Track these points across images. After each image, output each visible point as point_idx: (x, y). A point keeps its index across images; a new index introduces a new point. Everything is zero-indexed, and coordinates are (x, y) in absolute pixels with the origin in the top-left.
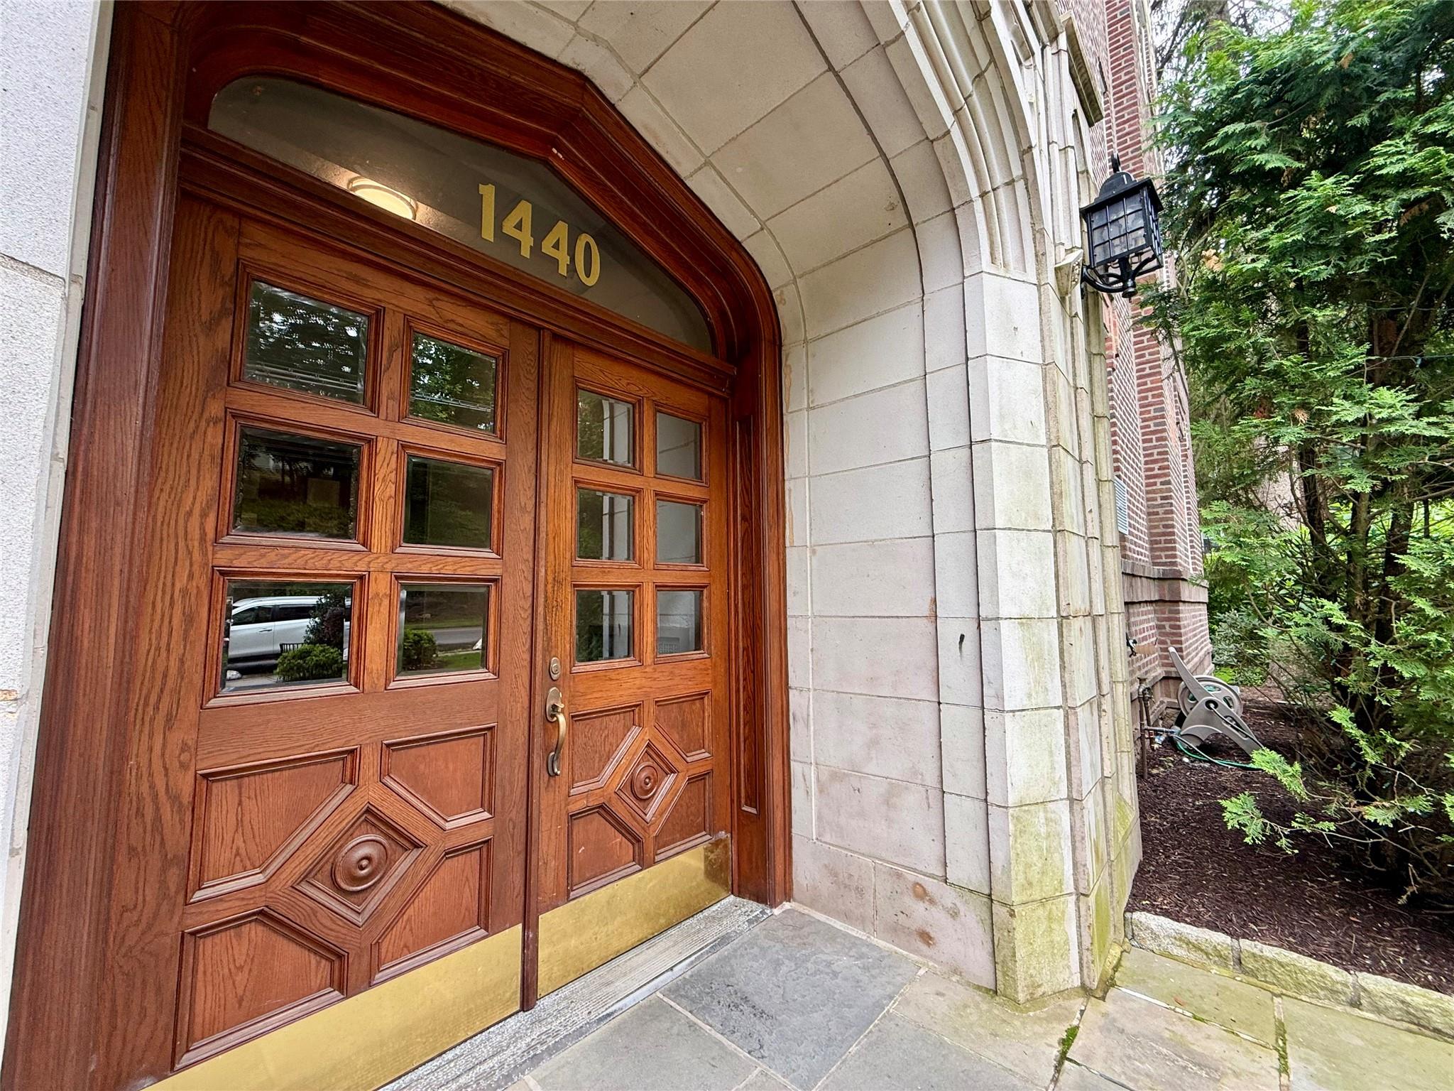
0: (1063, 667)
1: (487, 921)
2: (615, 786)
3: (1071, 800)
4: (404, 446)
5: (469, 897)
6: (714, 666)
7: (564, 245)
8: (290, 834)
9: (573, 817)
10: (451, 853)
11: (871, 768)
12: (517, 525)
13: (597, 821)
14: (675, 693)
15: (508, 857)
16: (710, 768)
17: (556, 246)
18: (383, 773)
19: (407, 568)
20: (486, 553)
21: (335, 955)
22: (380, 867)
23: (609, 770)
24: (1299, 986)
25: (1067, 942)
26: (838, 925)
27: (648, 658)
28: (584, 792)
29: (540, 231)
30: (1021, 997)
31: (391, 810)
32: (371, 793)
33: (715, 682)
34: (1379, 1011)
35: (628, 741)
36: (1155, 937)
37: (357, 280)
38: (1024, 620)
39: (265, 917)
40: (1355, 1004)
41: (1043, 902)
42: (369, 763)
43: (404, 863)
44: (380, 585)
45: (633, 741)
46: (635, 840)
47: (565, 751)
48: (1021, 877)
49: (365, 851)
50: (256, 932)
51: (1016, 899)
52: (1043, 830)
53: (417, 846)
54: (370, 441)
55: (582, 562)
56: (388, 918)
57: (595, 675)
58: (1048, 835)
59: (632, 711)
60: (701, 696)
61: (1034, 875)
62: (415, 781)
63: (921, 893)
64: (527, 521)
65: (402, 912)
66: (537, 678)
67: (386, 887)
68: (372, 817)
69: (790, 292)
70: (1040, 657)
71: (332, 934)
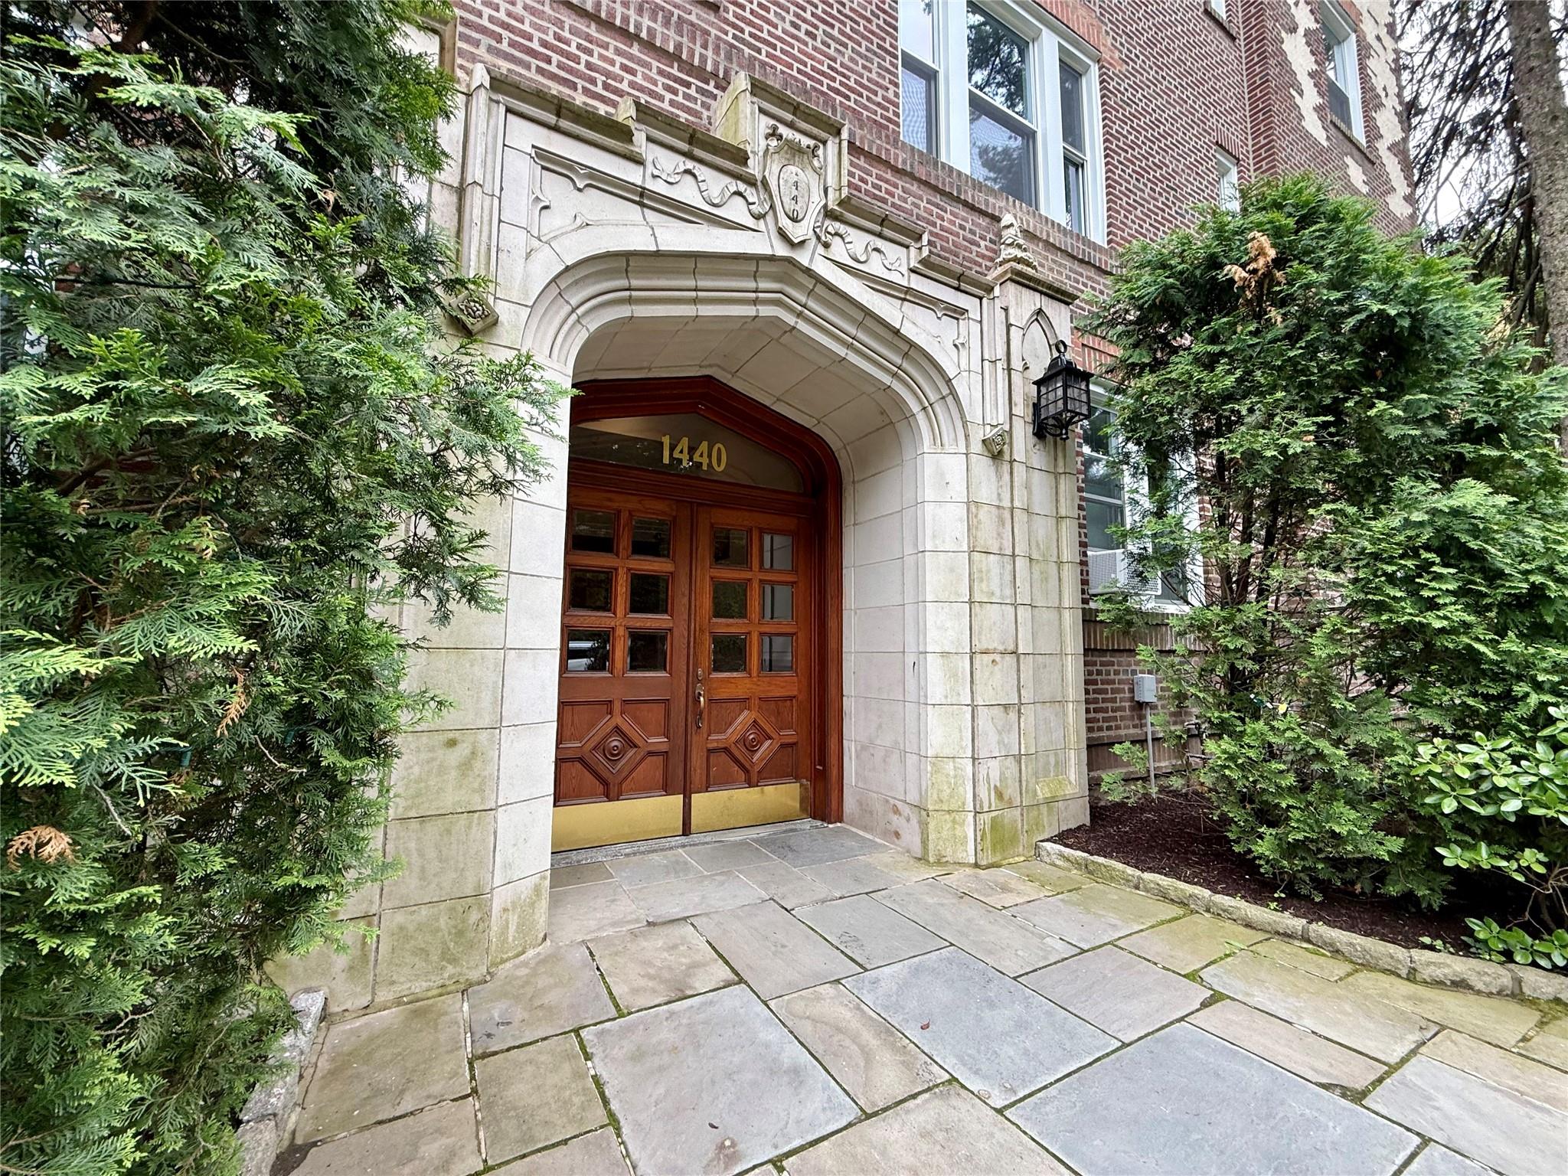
0: (972, 682)
1: (667, 789)
2: (733, 739)
3: (974, 759)
4: (629, 569)
5: (659, 774)
6: (800, 682)
7: (705, 455)
8: (589, 730)
9: (709, 751)
10: (651, 754)
11: (878, 742)
12: (681, 603)
13: (724, 757)
14: (770, 695)
15: (677, 760)
16: (794, 740)
17: (701, 455)
18: (622, 713)
19: (631, 624)
20: (666, 617)
21: (605, 783)
22: (622, 753)
23: (730, 731)
24: (1112, 878)
25: (966, 837)
26: (861, 833)
27: (754, 674)
28: (717, 739)
29: (692, 450)
30: (931, 860)
31: (625, 728)
32: (618, 720)
33: (800, 691)
34: (1147, 891)
35: (741, 718)
36: (1049, 854)
37: (610, 500)
38: (944, 654)
39: (581, 760)
40: (1137, 888)
41: (949, 812)
42: (617, 706)
43: (631, 753)
44: (620, 632)
45: (744, 718)
46: (746, 771)
47: (705, 715)
48: (935, 796)
49: (616, 743)
50: (578, 765)
51: (931, 807)
52: (952, 773)
53: (636, 746)
54: (616, 569)
55: (714, 620)
56: (624, 775)
57: (722, 680)
58: (955, 777)
59: (744, 702)
60: (791, 698)
61: (945, 796)
62: (635, 719)
63: (896, 811)
64: (685, 600)
65: (631, 772)
66: (692, 679)
67: (623, 761)
68: (618, 730)
69: (843, 454)
70: (956, 675)
71: (605, 774)
